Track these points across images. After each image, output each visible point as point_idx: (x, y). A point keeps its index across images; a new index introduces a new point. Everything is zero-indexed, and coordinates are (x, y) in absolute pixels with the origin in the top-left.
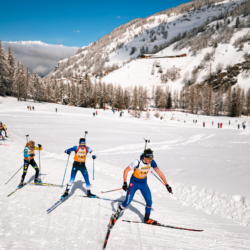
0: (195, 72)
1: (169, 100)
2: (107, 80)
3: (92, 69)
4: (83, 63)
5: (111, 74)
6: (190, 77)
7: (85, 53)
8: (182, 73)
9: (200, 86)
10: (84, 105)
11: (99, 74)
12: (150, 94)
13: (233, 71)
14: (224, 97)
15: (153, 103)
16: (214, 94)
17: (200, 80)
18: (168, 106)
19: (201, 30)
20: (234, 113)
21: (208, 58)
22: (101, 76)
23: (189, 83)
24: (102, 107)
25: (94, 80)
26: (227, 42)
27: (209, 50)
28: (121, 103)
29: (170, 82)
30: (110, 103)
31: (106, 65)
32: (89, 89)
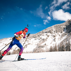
0: (16, 48)
6: (14, 49)
17: (16, 50)
23: (14, 50)
29: (11, 50)
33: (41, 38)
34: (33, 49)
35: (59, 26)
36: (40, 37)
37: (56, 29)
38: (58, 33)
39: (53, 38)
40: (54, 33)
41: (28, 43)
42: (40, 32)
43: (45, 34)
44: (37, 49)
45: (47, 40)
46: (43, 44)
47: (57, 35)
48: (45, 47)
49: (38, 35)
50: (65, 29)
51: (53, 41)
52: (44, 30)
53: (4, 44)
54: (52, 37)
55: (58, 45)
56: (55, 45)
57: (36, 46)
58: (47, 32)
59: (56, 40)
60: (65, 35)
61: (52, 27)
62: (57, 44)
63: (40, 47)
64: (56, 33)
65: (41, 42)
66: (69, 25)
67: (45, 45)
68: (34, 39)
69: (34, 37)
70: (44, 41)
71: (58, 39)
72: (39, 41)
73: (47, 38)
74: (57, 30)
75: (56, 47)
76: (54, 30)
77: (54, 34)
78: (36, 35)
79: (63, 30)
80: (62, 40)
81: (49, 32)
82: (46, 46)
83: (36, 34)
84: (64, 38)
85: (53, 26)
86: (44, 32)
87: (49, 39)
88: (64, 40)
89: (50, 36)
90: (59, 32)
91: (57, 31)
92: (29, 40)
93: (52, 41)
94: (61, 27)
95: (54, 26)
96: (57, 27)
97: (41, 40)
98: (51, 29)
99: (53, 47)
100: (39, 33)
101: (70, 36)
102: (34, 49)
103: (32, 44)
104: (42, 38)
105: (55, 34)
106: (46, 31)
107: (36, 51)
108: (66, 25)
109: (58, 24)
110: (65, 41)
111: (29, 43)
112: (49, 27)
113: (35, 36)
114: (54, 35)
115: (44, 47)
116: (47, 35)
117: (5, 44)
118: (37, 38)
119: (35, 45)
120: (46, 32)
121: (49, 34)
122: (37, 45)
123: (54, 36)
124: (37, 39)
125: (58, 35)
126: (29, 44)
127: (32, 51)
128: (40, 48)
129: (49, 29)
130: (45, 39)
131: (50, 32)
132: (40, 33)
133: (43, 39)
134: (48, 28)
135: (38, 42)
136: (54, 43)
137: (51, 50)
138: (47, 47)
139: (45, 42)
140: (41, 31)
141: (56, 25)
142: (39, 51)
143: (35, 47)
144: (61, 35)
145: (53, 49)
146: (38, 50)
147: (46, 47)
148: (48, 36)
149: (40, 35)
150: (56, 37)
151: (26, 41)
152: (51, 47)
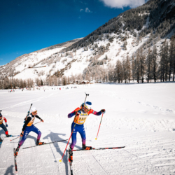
1: (42, 82)
2: (16, 77)
4: (4, 72)
5: (17, 75)
8: (45, 73)
9: (52, 76)
10: (7, 88)
11: (12, 75)
12: (34, 81)
13: (62, 70)
14: (61, 79)
16: (57, 79)
17: (52, 74)
18: (42, 85)
19: (50, 57)
20: (64, 84)
21: (54, 67)
23: (49, 76)
24: (14, 88)
25: (9, 78)
26: (59, 61)
27: (54, 64)
28: (23, 85)
32: (8, 82)
33: (96, 46)
35: (134, 12)
36: (95, 43)
37: (128, 22)
38: (132, 31)
39: (122, 43)
40: (123, 31)
41: (71, 59)
43: (104, 35)
44: (92, 68)
45: (110, 48)
46: (101, 58)
47: (130, 35)
48: (106, 63)
49: (90, 40)
50: (148, 19)
53: (25, 66)
54: (120, 41)
57: (89, 63)
58: (108, 32)
59: (127, 46)
60: (147, 33)
61: (118, 17)
62: (130, 55)
63: (96, 65)
64: (128, 32)
65: (97, 54)
66: (157, 9)
67: (106, 58)
68: (82, 49)
69: (82, 46)
70: (103, 52)
71: (132, 44)
72: (93, 51)
73: (109, 45)
74: (130, 24)
75: (128, 61)
76: (123, 25)
77: (123, 33)
79: (143, 22)
80: (141, 44)
81: (112, 31)
84: (145, 40)
85: (121, 16)
86: (101, 31)
87: (113, 46)
88: (144, 44)
89: (115, 40)
90: (135, 28)
91: (129, 26)
92: (74, 54)
93: (120, 50)
94: (139, 15)
96: (129, 15)
97: (97, 49)
99: (121, 61)
100: (92, 35)
101: (157, 36)
102: (85, 69)
103: (79, 59)
104: (99, 46)
105: (126, 34)
106: (106, 28)
107: (89, 72)
108: (150, 9)
110: (146, 46)
111: (74, 58)
114: (124, 35)
115: (104, 64)
116: (108, 37)
117: (27, 66)
118: (88, 47)
119: (87, 61)
120: (105, 32)
121: (113, 35)
122: (90, 61)
123: (124, 39)
124: (89, 49)
125: (132, 36)
126: (73, 61)
127: (82, 73)
128: (96, 67)
129: (111, 23)
130: (105, 46)
131: (115, 30)
132: (94, 36)
133: (102, 48)
135: (92, 55)
136: (123, 52)
138: (111, 62)
139: (105, 54)
141: (127, 11)
142: (95, 71)
143: (86, 66)
144: (137, 35)
146: (92, 71)
148: (111, 40)
149: (95, 39)
150: (128, 40)
151: (67, 55)
152: (118, 62)
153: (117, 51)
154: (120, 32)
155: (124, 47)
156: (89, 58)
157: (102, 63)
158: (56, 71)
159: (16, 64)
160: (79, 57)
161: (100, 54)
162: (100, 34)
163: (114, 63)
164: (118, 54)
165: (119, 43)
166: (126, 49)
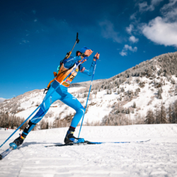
0: (60, 114)
2: (17, 115)
3: (11, 110)
4: (6, 107)
5: (20, 113)
6: (58, 116)
7: (8, 102)
8: (55, 114)
9: (62, 120)
11: (14, 112)
15: (39, 127)
17: (62, 117)
18: (47, 128)
22: (15, 113)
23: (57, 119)
24: (12, 128)
25: (10, 115)
29: (49, 118)
30: (18, 126)
31: (19, 108)
32: (7, 119)
33: (123, 90)
34: (103, 117)
35: (171, 57)
36: (121, 86)
37: (164, 66)
38: (169, 77)
39: (156, 90)
40: (157, 76)
41: (89, 102)
42: (119, 74)
43: (134, 78)
44: (113, 116)
45: (140, 94)
46: (127, 105)
47: (166, 82)
48: (133, 113)
49: (116, 83)
51: (155, 99)
52: (131, 69)
53: (33, 103)
54: (153, 88)
55: (170, 108)
56: (160, 109)
57: (111, 109)
58: (138, 75)
59: (163, 95)
61: (152, 60)
62: (167, 106)
63: (120, 113)
64: (164, 78)
65: (123, 100)
67: (134, 107)
68: (104, 92)
69: (105, 88)
70: (131, 98)
71: (169, 92)
72: (118, 96)
73: (139, 90)
74: (166, 69)
75: (162, 112)
76: (158, 69)
77: (158, 78)
78: (109, 81)
81: (144, 74)
82: (135, 109)
83: (111, 79)
85: (155, 60)
86: (130, 74)
87: (144, 92)
89: (147, 85)
90: (173, 74)
91: (165, 71)
93: (152, 98)
95: (158, 57)
96: (165, 60)
97: (123, 94)
98: (149, 66)
99: (154, 112)
100: (118, 77)
102: (106, 117)
103: (99, 104)
104: (126, 90)
105: (162, 80)
106: (136, 71)
107: (111, 121)
109: (171, 54)
111: (93, 101)
112: (144, 62)
113: (107, 85)
114: (158, 81)
115: (131, 113)
116: (138, 81)
117: (35, 104)
118: (112, 90)
119: (109, 106)
120: (135, 76)
121: (144, 79)
122: (113, 107)
123: (159, 85)
124: (113, 93)
125: (169, 83)
126: (91, 104)
127: (101, 122)
128: (120, 115)
129: (143, 66)
130: (134, 91)
131: (147, 74)
132: (121, 78)
133: (129, 93)
134: (142, 63)
135: (116, 101)
136: (157, 101)
137: (149, 119)
138: (140, 111)
139: (133, 100)
140: (123, 73)
141: (163, 55)
142: (118, 121)
143: (107, 113)
145: (155, 118)
146: (114, 121)
147: (135, 112)
148: (142, 85)
149: (122, 82)
150: (163, 87)
151: (85, 96)
152: (150, 112)
153: (150, 99)
154: (154, 76)
155: (159, 95)
156: (112, 103)
157: (128, 112)
158: (68, 114)
159: (24, 99)
160: (100, 100)
161: (127, 100)
162: (128, 77)
163: (143, 113)
164: (149, 103)
165: (152, 90)
166: (161, 98)
